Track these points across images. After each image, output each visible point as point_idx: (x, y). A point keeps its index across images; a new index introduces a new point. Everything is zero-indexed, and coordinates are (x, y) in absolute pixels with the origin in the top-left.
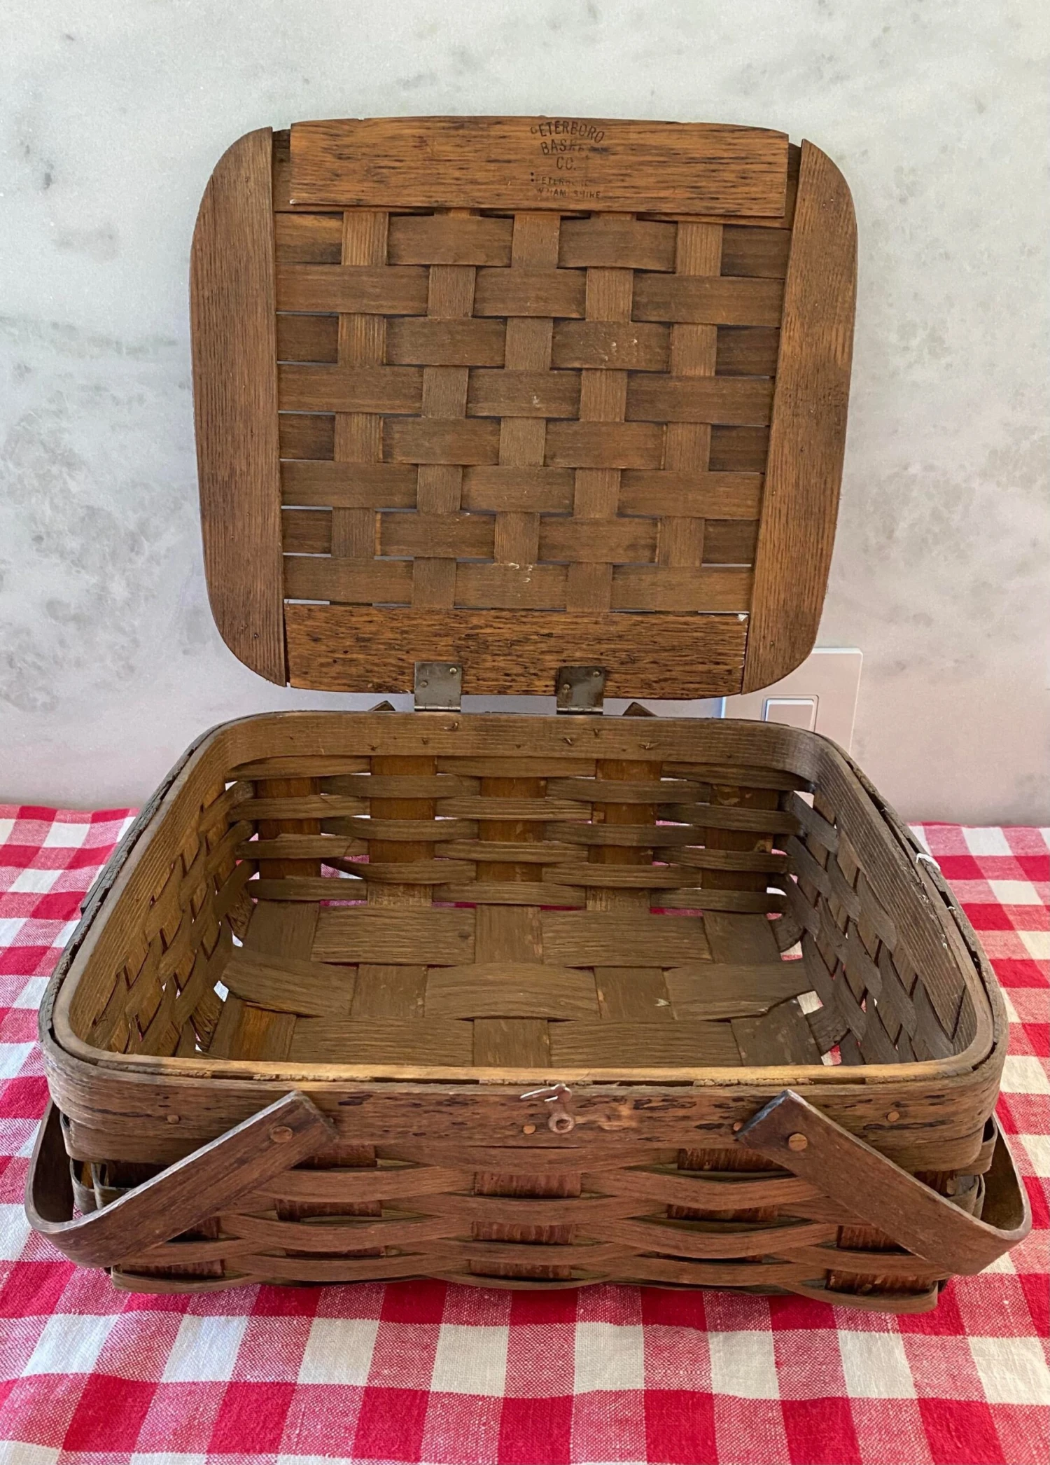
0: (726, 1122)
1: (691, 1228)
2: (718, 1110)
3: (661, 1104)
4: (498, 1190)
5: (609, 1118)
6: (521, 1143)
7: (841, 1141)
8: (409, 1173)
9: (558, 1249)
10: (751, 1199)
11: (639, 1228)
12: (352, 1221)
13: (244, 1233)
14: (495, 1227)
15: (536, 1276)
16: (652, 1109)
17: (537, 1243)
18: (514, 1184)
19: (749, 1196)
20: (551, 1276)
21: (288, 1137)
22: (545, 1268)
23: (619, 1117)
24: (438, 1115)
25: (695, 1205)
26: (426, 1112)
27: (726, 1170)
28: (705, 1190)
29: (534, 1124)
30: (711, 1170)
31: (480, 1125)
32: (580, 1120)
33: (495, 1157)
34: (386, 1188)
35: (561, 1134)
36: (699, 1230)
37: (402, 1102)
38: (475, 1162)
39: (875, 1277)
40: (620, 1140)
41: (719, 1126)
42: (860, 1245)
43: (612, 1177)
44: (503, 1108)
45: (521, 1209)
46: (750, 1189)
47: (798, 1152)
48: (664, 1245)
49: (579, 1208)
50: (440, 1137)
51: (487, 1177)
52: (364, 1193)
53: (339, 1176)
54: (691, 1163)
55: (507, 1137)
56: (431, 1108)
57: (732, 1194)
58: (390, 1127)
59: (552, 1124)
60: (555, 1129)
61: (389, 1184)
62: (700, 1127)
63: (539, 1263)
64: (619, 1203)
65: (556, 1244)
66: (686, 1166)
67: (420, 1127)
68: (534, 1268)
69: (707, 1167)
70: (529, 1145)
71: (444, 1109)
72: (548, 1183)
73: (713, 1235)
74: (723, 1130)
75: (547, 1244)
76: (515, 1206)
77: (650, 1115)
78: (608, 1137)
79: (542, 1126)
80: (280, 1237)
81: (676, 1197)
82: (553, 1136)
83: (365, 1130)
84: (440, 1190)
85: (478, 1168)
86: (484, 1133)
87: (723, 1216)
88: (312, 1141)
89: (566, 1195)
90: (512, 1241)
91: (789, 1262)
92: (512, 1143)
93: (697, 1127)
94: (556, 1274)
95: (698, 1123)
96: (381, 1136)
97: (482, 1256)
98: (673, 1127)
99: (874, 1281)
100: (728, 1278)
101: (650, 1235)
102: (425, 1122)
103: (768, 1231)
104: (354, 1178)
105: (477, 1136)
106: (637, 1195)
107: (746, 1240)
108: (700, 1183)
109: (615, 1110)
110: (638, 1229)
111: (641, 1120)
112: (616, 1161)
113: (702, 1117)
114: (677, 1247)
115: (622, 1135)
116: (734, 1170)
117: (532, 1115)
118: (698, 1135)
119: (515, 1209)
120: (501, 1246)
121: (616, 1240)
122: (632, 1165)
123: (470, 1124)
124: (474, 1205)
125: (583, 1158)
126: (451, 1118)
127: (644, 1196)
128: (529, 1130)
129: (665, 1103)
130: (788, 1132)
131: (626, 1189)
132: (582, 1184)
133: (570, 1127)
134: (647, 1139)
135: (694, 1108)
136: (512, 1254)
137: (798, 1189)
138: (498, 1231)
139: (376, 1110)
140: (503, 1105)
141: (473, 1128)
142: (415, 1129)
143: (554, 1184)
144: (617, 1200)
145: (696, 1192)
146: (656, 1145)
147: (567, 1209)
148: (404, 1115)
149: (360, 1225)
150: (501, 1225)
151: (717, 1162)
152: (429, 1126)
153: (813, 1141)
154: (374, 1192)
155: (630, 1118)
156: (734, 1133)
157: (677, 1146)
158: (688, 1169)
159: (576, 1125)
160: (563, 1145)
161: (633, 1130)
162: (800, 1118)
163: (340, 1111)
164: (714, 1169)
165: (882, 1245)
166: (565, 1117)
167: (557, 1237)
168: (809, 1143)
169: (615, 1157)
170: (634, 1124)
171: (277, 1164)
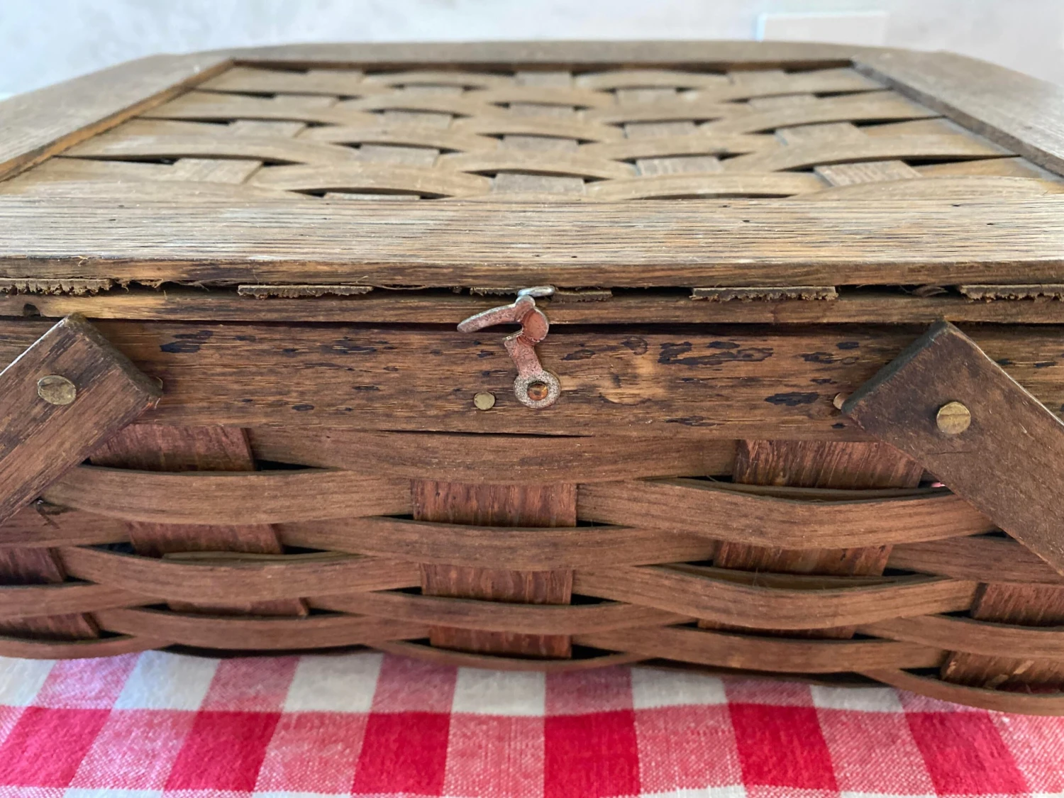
0: (820, 391)
1: (749, 582)
2: (809, 366)
3: (708, 352)
4: (450, 513)
5: (617, 380)
6: (474, 426)
7: (1033, 417)
8: (303, 482)
9: (546, 610)
10: (851, 534)
11: (670, 580)
12: (237, 559)
13: (94, 575)
14: (454, 575)
15: (523, 651)
16: (692, 362)
17: (517, 601)
18: (474, 504)
19: (849, 527)
20: (544, 652)
21: (68, 395)
22: (534, 639)
23: (634, 379)
24: (329, 373)
25: (756, 541)
26: (309, 365)
27: (812, 486)
28: (775, 515)
29: (489, 391)
30: (788, 485)
31: (405, 392)
32: (569, 384)
33: (434, 451)
34: (273, 504)
35: (539, 410)
36: (762, 585)
37: (265, 346)
38: (403, 461)
39: (1018, 663)
40: (637, 422)
41: (811, 398)
42: (1006, 617)
43: (625, 495)
44: (434, 359)
45: (485, 543)
46: (851, 515)
47: (951, 440)
48: (706, 608)
49: (575, 544)
50: (338, 413)
51: (429, 488)
52: (238, 513)
53: (197, 482)
54: (755, 473)
55: (448, 415)
56: (314, 357)
57: (821, 523)
58: (252, 393)
59: (520, 389)
60: (525, 399)
61: (275, 497)
62: (775, 399)
63: (524, 631)
64: (636, 539)
65: (544, 603)
66: (745, 478)
67: (302, 393)
68: (518, 637)
69: (780, 480)
70: (487, 429)
71: (339, 360)
72: (524, 501)
73: (783, 592)
74: (815, 407)
75: (531, 602)
76: (474, 538)
77: (687, 374)
78: (618, 416)
79: (505, 396)
80: (140, 581)
81: (727, 527)
82: (523, 413)
83: (216, 399)
84: (357, 512)
85: (412, 472)
86: (411, 408)
87: (798, 565)
88: (112, 405)
89: (553, 523)
90: (482, 598)
91: (890, 640)
92: (457, 425)
93: (768, 399)
94: (550, 648)
95: (771, 392)
96: (241, 409)
97: (440, 619)
98: (727, 399)
99: (1014, 669)
100: (798, 660)
101: (684, 591)
102: (309, 385)
103: (870, 589)
104: (218, 485)
105: (399, 413)
106: (665, 525)
107: (835, 601)
108: (770, 503)
109: (628, 364)
110: (667, 582)
111: (673, 385)
112: (631, 466)
113: (779, 379)
114: (726, 611)
115: (639, 412)
116: (824, 486)
117: (487, 374)
118: (771, 416)
119: (477, 543)
120: (462, 604)
121: (635, 600)
122: (658, 473)
123: (385, 389)
124: (415, 537)
125: (578, 456)
126: (349, 378)
127: (677, 528)
128: (484, 402)
129: (718, 351)
130: (941, 398)
131: (647, 514)
132: (578, 507)
133: (552, 396)
134: (682, 421)
135: (767, 361)
136: (482, 617)
137: (928, 519)
138: (460, 580)
139: (226, 361)
140: (436, 353)
141: (391, 396)
142: (293, 399)
143: (535, 502)
144: (633, 533)
145: (761, 519)
146: (696, 433)
147: (555, 545)
148: (272, 372)
149: (246, 565)
150: (461, 570)
151: (798, 473)
152: (316, 393)
153: (981, 415)
154: (256, 509)
155: (655, 379)
156: (835, 411)
157: (734, 435)
158: (749, 483)
159: (562, 394)
160: (541, 430)
161: (656, 403)
162: (965, 372)
163: (166, 363)
164: (794, 484)
165: (1039, 617)
166: (541, 375)
167: (545, 591)
168: (974, 422)
169: (629, 457)
170: (659, 392)
171: (67, 445)
